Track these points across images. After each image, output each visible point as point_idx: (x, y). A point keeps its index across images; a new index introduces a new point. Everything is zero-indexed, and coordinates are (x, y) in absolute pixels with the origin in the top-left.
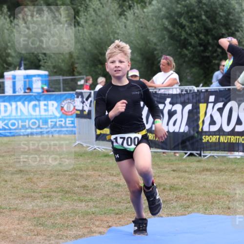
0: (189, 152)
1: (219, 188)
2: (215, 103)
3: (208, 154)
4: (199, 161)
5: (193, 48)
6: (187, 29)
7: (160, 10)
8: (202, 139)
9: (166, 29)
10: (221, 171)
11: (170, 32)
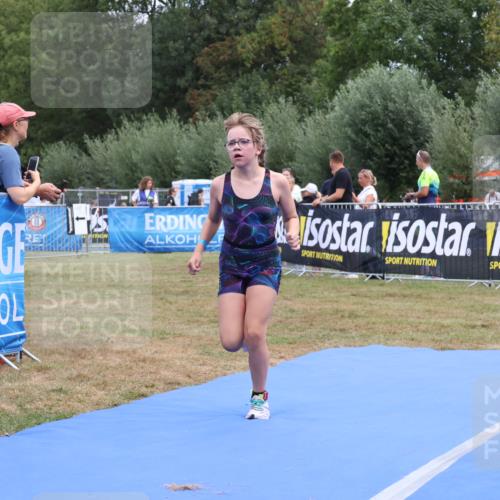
0: (371, 275)
1: (402, 316)
2: (399, 221)
3: (392, 277)
4: (381, 285)
5: (379, 158)
6: (372, 139)
7: (343, 117)
8: (384, 261)
9: (349, 138)
10: (405, 296)
11: (354, 141)
